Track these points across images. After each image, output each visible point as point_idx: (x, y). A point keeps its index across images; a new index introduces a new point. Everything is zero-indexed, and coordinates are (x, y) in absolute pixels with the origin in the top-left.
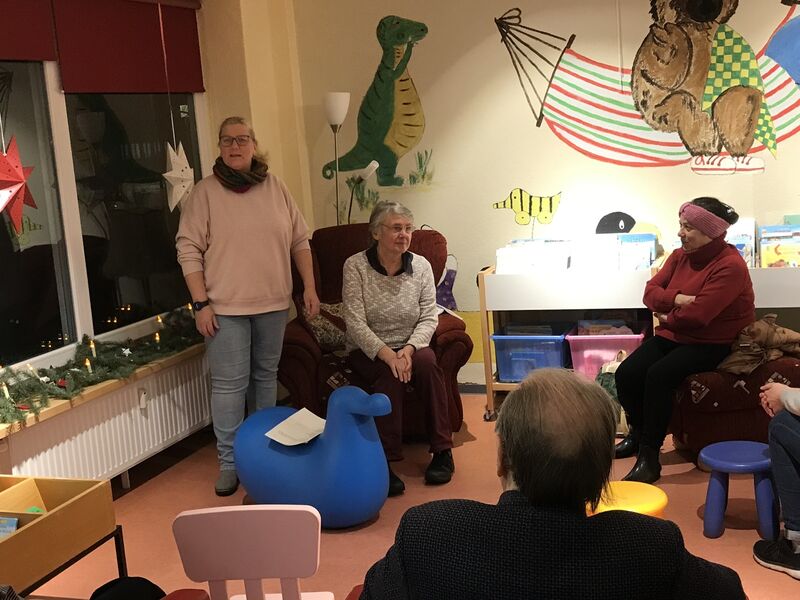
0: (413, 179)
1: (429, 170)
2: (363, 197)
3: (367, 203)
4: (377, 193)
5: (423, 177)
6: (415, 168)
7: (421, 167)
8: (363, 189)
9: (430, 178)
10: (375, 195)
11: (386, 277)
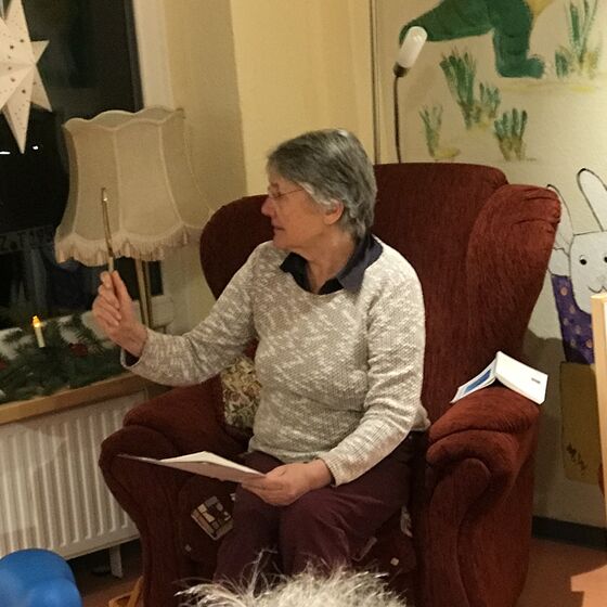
0: (562, 63)
1: (592, 45)
2: (470, 100)
3: (479, 111)
4: (496, 92)
5: (581, 60)
6: (566, 40)
7: (576, 36)
8: (471, 82)
9: (594, 61)
10: (493, 96)
11: (305, 293)
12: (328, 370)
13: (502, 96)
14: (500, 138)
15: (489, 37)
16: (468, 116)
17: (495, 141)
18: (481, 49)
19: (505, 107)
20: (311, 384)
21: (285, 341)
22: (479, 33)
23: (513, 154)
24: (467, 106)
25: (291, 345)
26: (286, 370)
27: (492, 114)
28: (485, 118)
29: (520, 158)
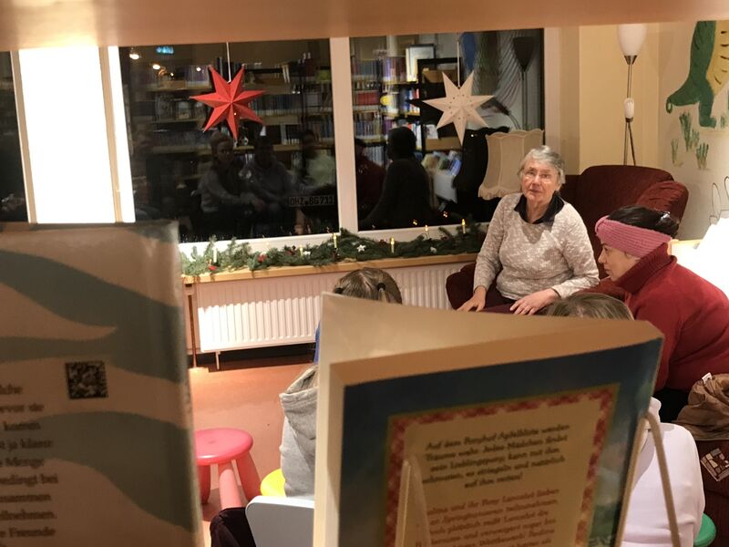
0: (723, 122)
2: (689, 137)
3: (691, 143)
4: (698, 133)
8: (689, 128)
10: (697, 135)
11: (525, 223)
12: (531, 260)
13: (700, 136)
14: (698, 158)
15: (698, 104)
16: (687, 145)
17: (696, 158)
18: (694, 110)
19: (701, 142)
20: (521, 265)
21: (512, 244)
22: (694, 103)
23: (702, 166)
24: (687, 139)
25: (515, 246)
26: (511, 258)
27: (696, 145)
28: (693, 146)
29: (704, 168)
